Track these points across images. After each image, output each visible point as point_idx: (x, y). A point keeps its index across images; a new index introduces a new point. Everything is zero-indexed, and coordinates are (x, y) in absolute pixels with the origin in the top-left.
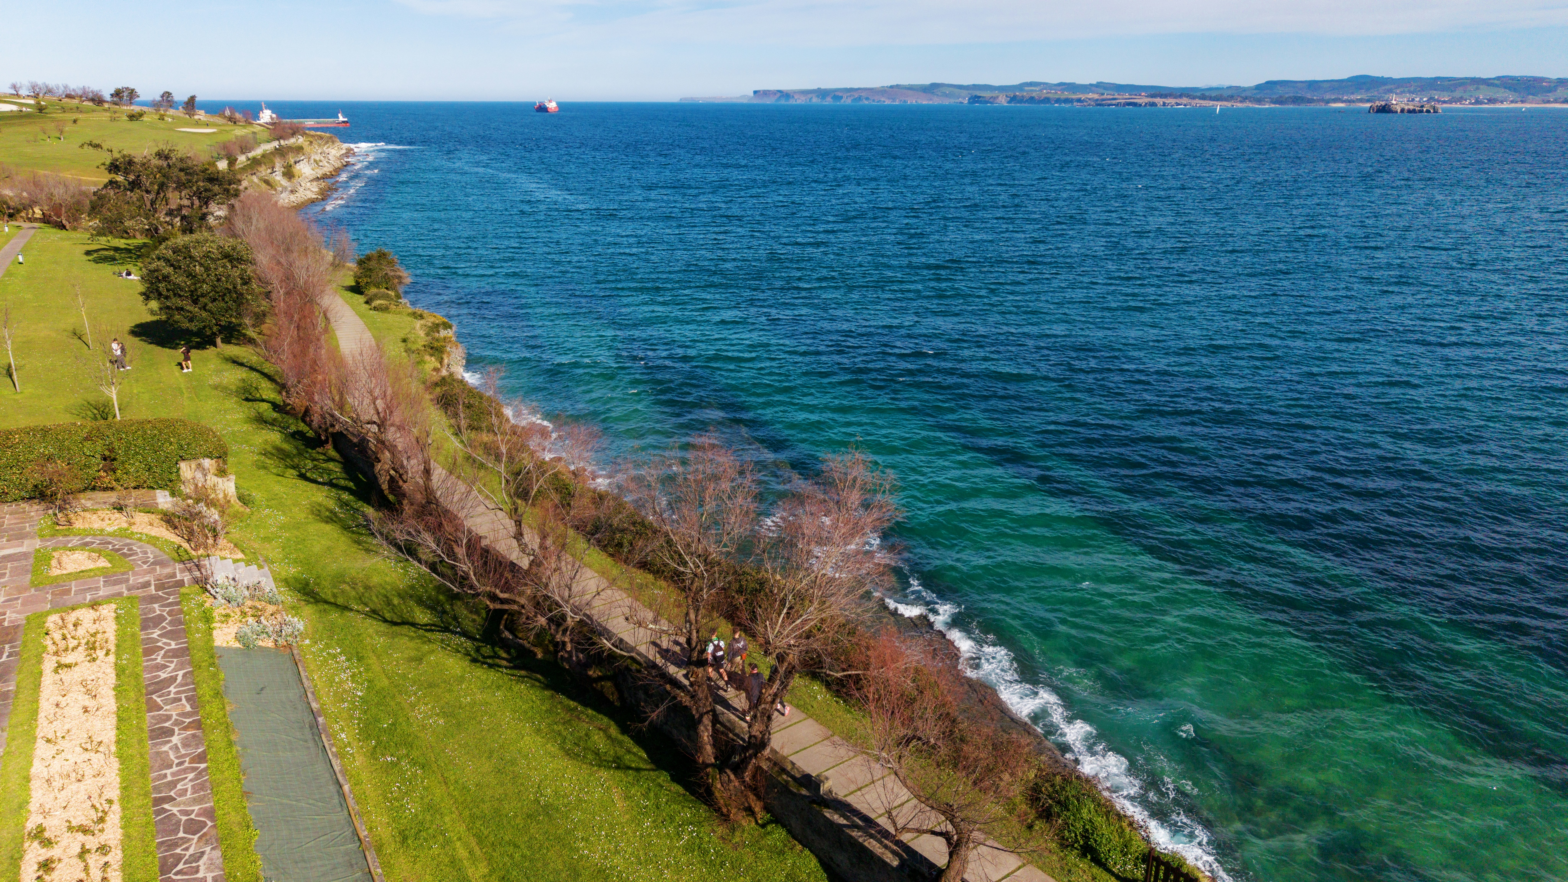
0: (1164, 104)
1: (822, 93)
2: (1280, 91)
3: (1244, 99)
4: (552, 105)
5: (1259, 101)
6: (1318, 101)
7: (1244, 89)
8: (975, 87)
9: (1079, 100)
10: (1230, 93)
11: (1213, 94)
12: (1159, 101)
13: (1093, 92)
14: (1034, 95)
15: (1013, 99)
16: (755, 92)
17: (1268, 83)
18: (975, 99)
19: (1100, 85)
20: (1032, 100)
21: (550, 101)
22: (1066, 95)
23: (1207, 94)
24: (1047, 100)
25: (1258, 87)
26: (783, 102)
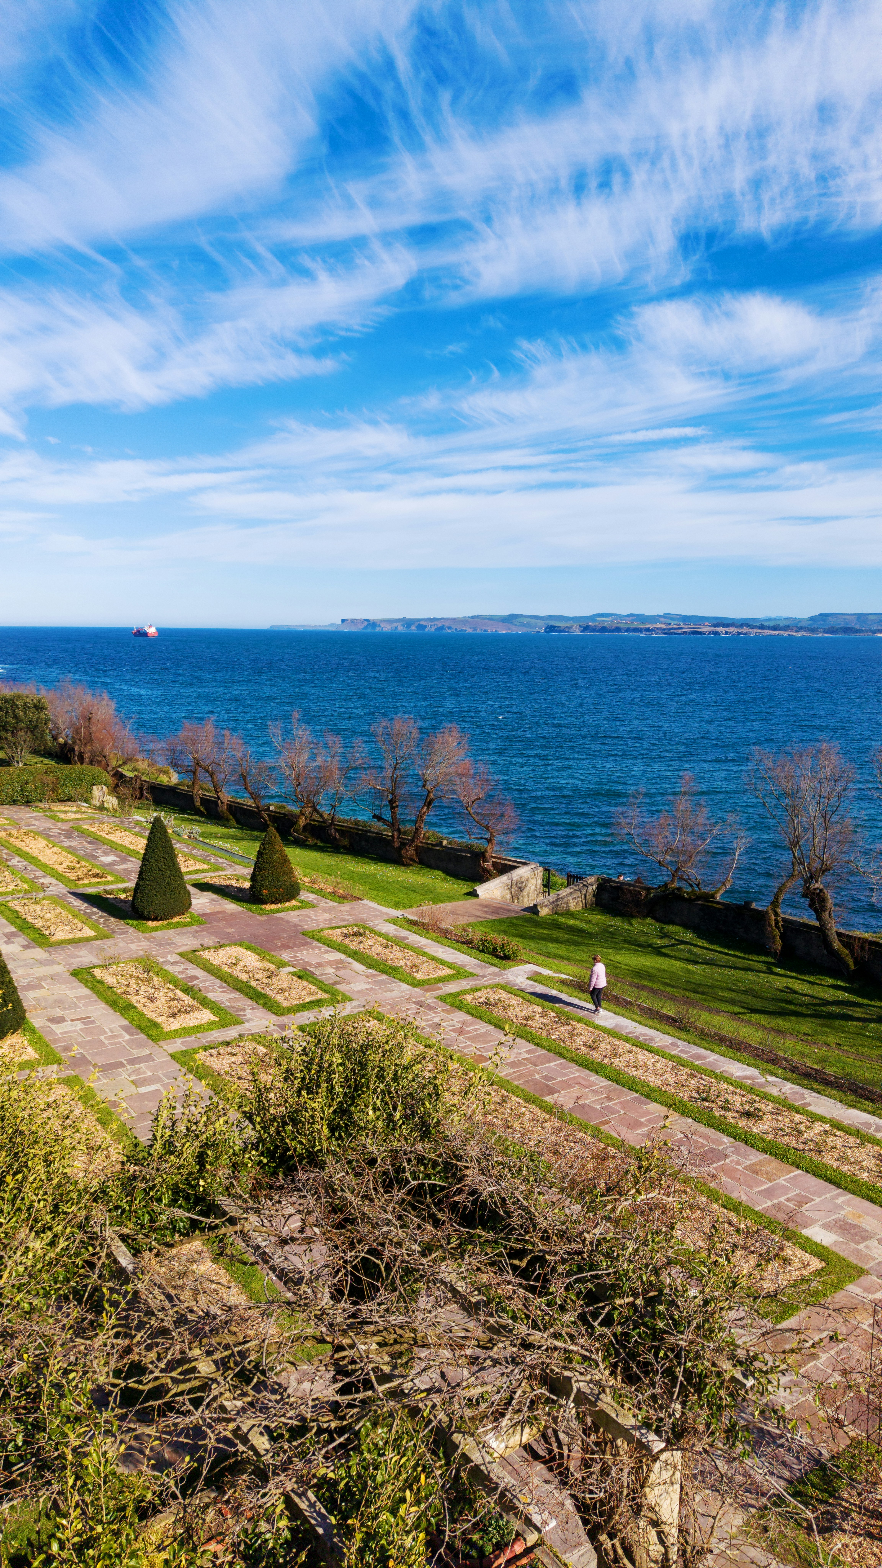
0: (726, 633)
1: (408, 623)
2: (832, 622)
3: (800, 629)
4: (152, 631)
5: (813, 630)
6: (866, 631)
7: (800, 620)
8: (551, 617)
9: (648, 630)
10: (787, 623)
11: (772, 624)
12: (721, 630)
13: (661, 623)
14: (606, 625)
15: (586, 628)
16: (343, 621)
17: (821, 615)
18: (551, 629)
19: (666, 616)
20: (603, 629)
21: (150, 626)
22: (636, 624)
23: (766, 624)
24: (618, 630)
25: (812, 619)
26: (369, 630)
